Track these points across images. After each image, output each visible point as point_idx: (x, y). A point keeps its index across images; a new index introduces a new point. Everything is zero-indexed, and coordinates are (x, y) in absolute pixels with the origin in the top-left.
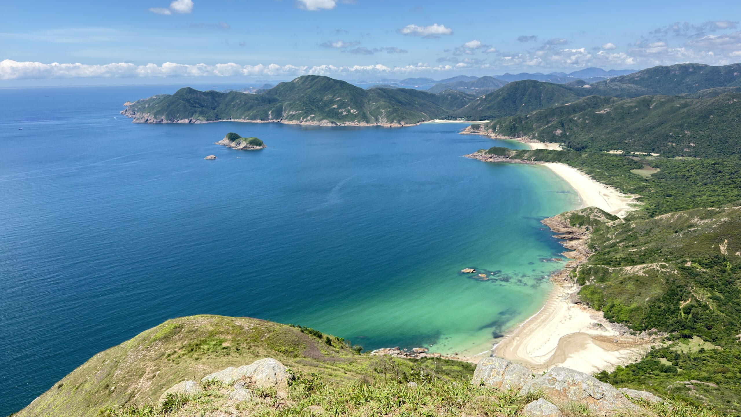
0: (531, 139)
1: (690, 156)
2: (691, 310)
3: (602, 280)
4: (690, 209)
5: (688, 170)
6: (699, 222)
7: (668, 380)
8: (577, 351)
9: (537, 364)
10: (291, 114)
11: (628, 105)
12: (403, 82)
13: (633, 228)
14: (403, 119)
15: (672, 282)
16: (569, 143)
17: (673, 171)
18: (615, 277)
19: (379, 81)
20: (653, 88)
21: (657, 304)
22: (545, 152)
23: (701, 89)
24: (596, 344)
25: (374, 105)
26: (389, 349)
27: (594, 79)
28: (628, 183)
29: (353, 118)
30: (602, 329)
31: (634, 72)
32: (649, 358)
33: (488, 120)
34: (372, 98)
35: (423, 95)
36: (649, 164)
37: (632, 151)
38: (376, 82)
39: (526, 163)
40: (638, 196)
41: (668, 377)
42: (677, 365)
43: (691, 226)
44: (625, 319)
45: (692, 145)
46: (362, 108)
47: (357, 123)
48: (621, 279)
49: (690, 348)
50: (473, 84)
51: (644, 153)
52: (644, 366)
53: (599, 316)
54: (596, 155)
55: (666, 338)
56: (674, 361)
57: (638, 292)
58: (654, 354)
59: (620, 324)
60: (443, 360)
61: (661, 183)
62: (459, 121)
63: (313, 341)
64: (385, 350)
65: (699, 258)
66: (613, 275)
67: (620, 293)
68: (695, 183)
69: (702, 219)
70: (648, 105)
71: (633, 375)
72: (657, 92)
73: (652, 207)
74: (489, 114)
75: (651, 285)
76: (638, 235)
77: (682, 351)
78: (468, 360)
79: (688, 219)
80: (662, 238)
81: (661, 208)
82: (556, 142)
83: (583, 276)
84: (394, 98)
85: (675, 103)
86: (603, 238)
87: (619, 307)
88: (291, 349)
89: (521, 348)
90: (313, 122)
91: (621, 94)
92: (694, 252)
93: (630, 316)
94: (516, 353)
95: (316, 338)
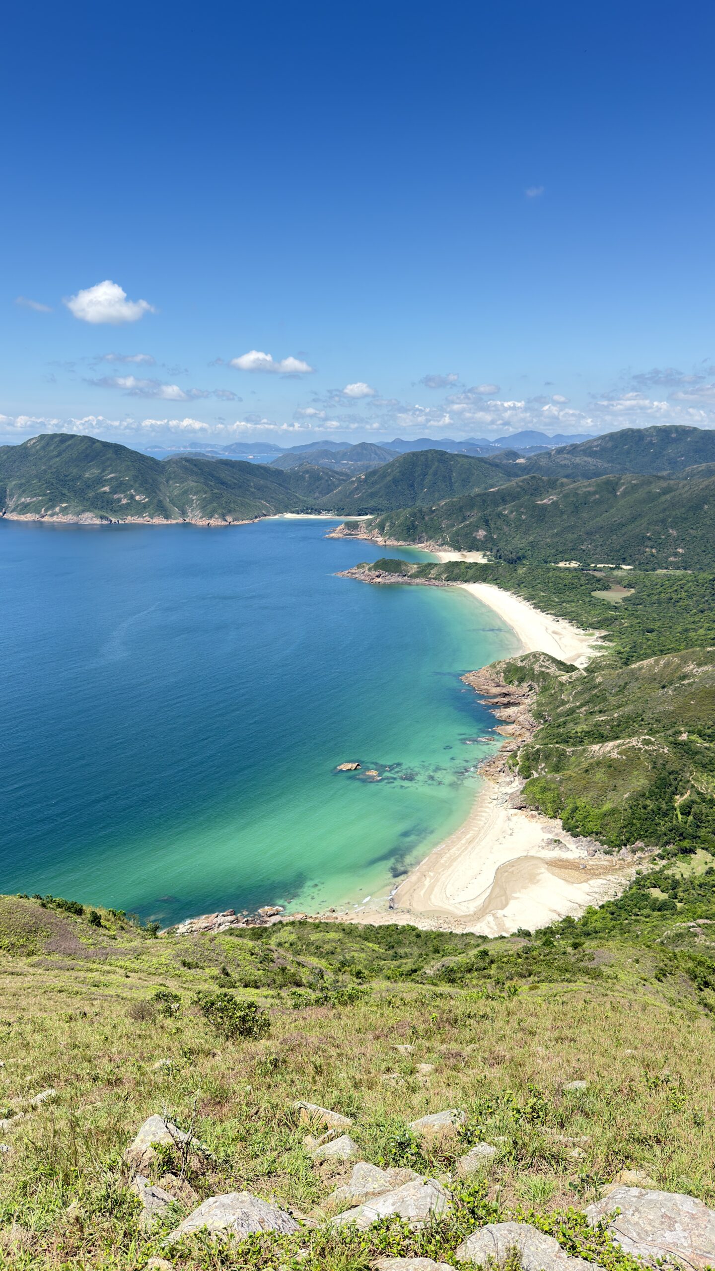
0: (439, 546)
1: (678, 568)
2: (691, 808)
3: (557, 769)
4: (681, 650)
5: (676, 591)
6: (695, 670)
7: (664, 923)
8: (525, 887)
9: (463, 914)
10: (23, 503)
11: (585, 490)
12: (226, 448)
13: (600, 684)
14: (230, 512)
15: (662, 766)
16: (498, 551)
17: (655, 592)
18: (577, 763)
19: (185, 447)
20: (619, 463)
21: (642, 802)
22: (463, 567)
23: (690, 465)
24: (553, 874)
25: (176, 487)
26: (215, 915)
27: (532, 449)
28: (588, 612)
29: (140, 509)
30: (560, 848)
31: (591, 438)
32: (634, 890)
33: (371, 514)
34: (173, 476)
35: (262, 471)
36: (619, 582)
37: (592, 563)
38: (179, 447)
39: (434, 585)
40: (604, 633)
41: (664, 917)
42: (676, 898)
43: (685, 677)
44: (594, 830)
45: (680, 551)
46: (155, 492)
47: (148, 518)
48: (585, 765)
49: (693, 869)
50: (344, 455)
51: (611, 566)
52: (627, 904)
53: (555, 827)
54: (540, 570)
55: (657, 856)
56: (671, 891)
57: (612, 783)
58: (642, 883)
59: (588, 838)
60: (311, 923)
61: (637, 611)
62: (324, 517)
63: (65, 921)
64: (208, 917)
65: (699, 727)
66: (573, 759)
67: (585, 788)
68: (687, 609)
69: (700, 665)
70: (615, 490)
71: (612, 919)
72: (626, 469)
73: (626, 649)
74: (372, 503)
75: (630, 773)
76: (608, 694)
77: (682, 875)
78: (352, 919)
79: (679, 666)
80: (643, 697)
81: (639, 650)
82: (478, 550)
83: (527, 764)
84: (213, 476)
85: (653, 486)
86: (555, 701)
87: (584, 810)
88: (21, 941)
89: (436, 890)
90: (65, 517)
91: (573, 473)
92: (690, 717)
93: (602, 824)
94: (430, 899)
95: (71, 915)
